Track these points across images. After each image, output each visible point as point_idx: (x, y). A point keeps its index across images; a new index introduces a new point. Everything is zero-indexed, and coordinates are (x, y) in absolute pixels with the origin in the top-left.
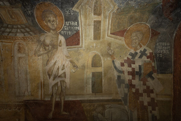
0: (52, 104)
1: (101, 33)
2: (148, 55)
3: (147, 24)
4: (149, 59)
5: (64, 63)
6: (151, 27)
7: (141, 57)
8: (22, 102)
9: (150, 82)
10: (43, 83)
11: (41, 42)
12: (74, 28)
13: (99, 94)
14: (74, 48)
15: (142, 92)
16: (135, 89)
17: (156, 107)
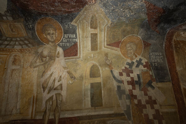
1: (98, 45)
2: (145, 64)
3: (138, 36)
4: (146, 68)
5: (61, 74)
6: (142, 39)
7: (137, 66)
8: (8, 123)
9: (151, 92)
11: (39, 54)
12: (72, 40)
13: (98, 107)
14: (72, 59)
15: (145, 104)
16: (137, 100)
17: (163, 121)
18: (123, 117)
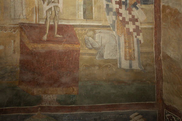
0: (46, 28)
8: (18, 24)
10: (37, 8)
15: (128, 21)
16: (122, 17)
17: (140, 33)
18: (109, 28)
